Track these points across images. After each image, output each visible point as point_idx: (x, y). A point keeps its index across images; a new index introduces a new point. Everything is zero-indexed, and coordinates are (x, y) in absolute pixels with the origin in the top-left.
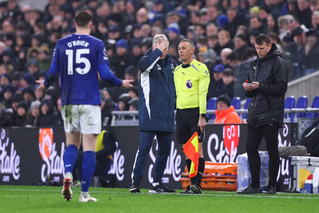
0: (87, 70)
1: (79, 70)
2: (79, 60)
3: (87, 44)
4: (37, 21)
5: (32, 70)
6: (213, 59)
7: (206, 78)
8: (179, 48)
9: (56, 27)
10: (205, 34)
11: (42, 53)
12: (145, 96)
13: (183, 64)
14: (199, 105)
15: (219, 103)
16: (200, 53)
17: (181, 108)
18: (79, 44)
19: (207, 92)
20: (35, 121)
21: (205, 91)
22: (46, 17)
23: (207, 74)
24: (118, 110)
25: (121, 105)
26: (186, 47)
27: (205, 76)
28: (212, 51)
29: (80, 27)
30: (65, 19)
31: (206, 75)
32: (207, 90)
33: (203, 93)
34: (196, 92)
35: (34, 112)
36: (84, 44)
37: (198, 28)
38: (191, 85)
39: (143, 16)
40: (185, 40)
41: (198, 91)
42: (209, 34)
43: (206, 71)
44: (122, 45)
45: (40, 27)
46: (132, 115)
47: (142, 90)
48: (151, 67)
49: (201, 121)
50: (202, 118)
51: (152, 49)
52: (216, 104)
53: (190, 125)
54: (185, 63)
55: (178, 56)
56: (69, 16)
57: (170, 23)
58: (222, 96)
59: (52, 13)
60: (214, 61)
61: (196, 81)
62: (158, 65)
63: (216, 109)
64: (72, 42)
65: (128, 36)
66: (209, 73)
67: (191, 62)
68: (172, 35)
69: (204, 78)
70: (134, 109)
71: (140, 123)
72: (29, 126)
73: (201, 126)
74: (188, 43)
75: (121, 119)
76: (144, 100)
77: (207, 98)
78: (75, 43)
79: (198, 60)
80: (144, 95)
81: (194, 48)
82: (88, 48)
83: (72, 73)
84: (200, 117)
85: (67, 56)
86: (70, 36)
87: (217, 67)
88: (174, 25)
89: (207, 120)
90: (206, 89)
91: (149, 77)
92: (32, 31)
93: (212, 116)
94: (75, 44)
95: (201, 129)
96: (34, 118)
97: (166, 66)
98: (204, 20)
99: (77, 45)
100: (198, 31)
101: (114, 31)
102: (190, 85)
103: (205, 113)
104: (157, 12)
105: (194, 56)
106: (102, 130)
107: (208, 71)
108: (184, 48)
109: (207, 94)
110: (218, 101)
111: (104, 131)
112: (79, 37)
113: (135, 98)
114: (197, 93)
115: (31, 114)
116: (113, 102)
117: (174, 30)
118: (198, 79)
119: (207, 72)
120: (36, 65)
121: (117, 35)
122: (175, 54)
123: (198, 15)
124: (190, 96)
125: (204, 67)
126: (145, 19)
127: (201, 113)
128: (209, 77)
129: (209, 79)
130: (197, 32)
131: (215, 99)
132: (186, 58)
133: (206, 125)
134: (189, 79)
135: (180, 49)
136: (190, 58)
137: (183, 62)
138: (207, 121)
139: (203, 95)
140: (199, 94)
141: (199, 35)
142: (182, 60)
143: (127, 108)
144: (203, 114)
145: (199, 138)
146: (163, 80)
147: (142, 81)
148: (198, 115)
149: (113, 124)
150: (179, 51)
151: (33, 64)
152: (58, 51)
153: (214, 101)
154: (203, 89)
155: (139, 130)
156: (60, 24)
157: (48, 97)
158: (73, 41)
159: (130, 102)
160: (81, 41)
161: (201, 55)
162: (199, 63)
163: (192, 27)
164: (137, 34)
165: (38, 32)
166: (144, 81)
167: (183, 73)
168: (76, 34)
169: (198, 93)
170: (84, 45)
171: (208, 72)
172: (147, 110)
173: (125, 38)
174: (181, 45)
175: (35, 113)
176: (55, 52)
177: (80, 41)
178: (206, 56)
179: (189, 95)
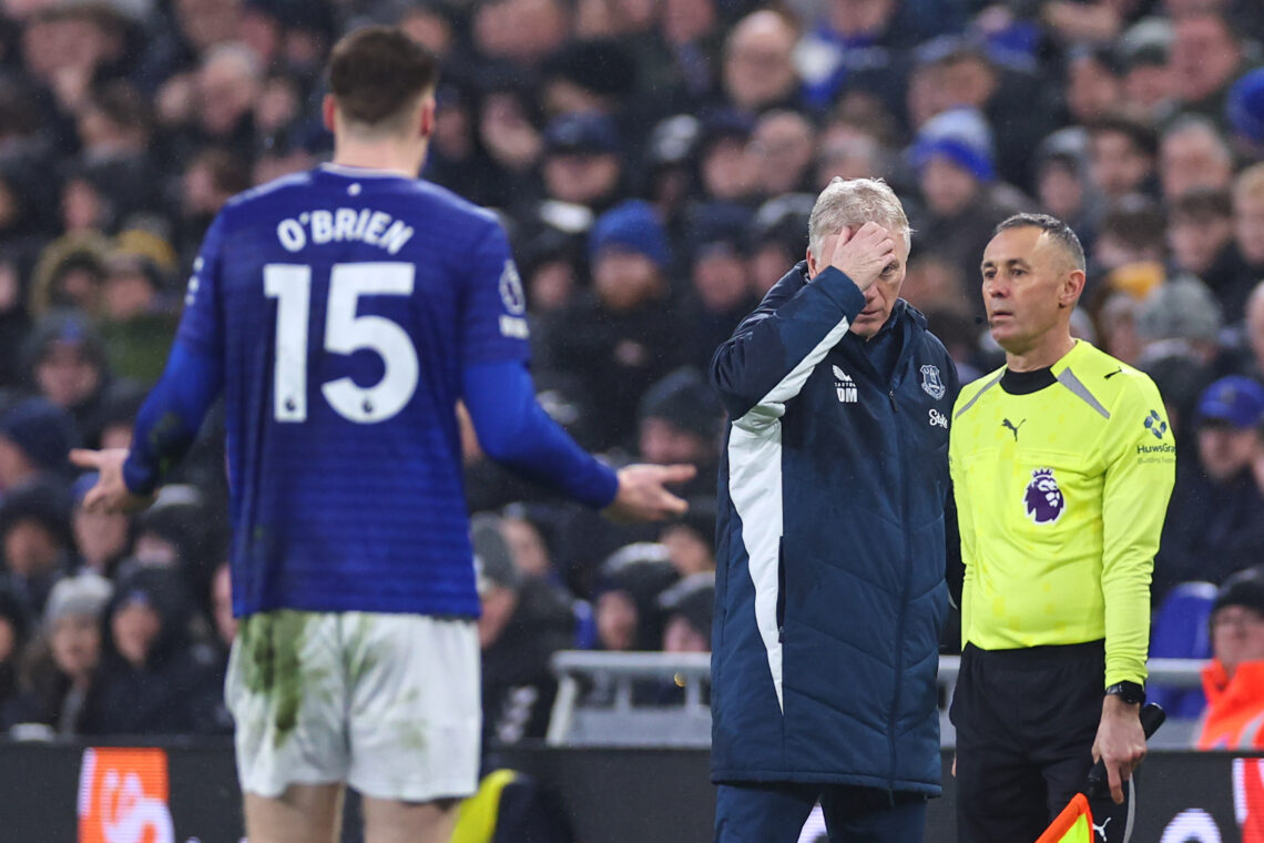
0: (391, 397)
1: (344, 396)
2: (346, 334)
3: (398, 236)
4: (103, 77)
5: (59, 382)
6: (1196, 342)
7: (1152, 460)
8: (985, 270)
9: (218, 117)
10: (1151, 185)
11: (124, 275)
12: (754, 566)
13: (1007, 371)
14: (1103, 627)
15: (1227, 620)
16: (1117, 305)
17: (988, 643)
18: (350, 234)
19: (1155, 550)
20: (75, 701)
21: (1142, 542)
22: (161, 50)
23: (1159, 435)
24: (597, 644)
25: (613, 614)
26: (1029, 262)
27: (1144, 449)
28: (1192, 293)
29: (360, 127)
30: (275, 69)
31: (1152, 440)
32: (1157, 537)
33: (1128, 550)
34: (1083, 546)
35: (68, 644)
36: (380, 235)
37: (1111, 143)
38: (1055, 503)
39: (768, 60)
40: (1024, 216)
41: (1103, 540)
42: (1178, 184)
43: (1154, 414)
44: (631, 242)
45: (117, 114)
46: (677, 680)
47: (739, 524)
48: (791, 385)
49: (1112, 730)
50: (1118, 712)
51: (805, 269)
52: (1212, 626)
53: (1044, 754)
54: (1021, 360)
55: (981, 320)
56: (301, 48)
57: (936, 111)
58: (1249, 575)
59: (199, 27)
60: (1201, 357)
61: (1087, 476)
62: (838, 372)
63: (1209, 653)
64: (304, 218)
65: (671, 185)
66: (1169, 429)
67: (1060, 355)
68: (946, 185)
69: (1140, 461)
70: (696, 641)
71: (717, 730)
72: (30, 732)
73: (1115, 761)
74: (1044, 237)
75: (609, 703)
76: (749, 590)
77: (1152, 587)
78: (327, 226)
79: (1103, 344)
80: (745, 556)
81: (1083, 272)
82: (402, 256)
83: (299, 414)
84: (1109, 702)
85: (274, 303)
86: (298, 178)
87: (1224, 393)
88: (962, 125)
89: (1151, 724)
90: (1150, 531)
91: (777, 449)
92: (68, 138)
93: (1179, 701)
94: (323, 232)
95: (1114, 780)
96: (64, 682)
97: (888, 376)
98: (1145, 97)
99: (338, 235)
100: (1111, 160)
101: (584, 148)
102: (1048, 502)
103: (1140, 681)
104: (856, 41)
105: (1077, 318)
106: (484, 772)
107: (1163, 416)
108: (1015, 268)
109: (1157, 558)
110: (1219, 604)
111: (502, 778)
112: (355, 189)
113: (699, 577)
114: (1092, 549)
115: (48, 660)
116: (562, 597)
117: (956, 151)
118: (1098, 464)
119: (1156, 425)
120: (90, 353)
121: (600, 174)
122: (958, 305)
123: (1112, 61)
124: (1050, 569)
125: (1143, 392)
126: (775, 84)
127: (1111, 679)
128: (1172, 456)
129: (1173, 466)
130: (1099, 173)
131: (1206, 590)
132: (1030, 328)
133: (1142, 754)
134: (1044, 462)
135: (991, 275)
136: (1052, 333)
137: (1010, 356)
138: (1149, 732)
139: (1132, 564)
140: (1107, 559)
141: (1116, 187)
142: (1002, 341)
143: (648, 635)
144: (1125, 683)
145: (1096, 832)
146: (866, 466)
147: (739, 468)
148: (1100, 690)
149: (560, 731)
150: (988, 287)
151: (67, 344)
152: (215, 274)
153: (1196, 603)
154: (1129, 530)
155: (712, 776)
156: (244, 96)
157: (155, 554)
158: (310, 209)
159: (669, 598)
160: (365, 214)
161: (1127, 318)
162: (1112, 363)
163: (1070, 140)
164: (727, 173)
165: (105, 143)
166: (752, 471)
167: (1007, 423)
168: (332, 167)
169: (1102, 553)
170: (384, 241)
171: (1163, 425)
172: (765, 650)
173: (649, 194)
174: (998, 250)
175: (76, 650)
176: (203, 276)
177: (359, 212)
178: (1152, 320)
179: (1043, 566)
